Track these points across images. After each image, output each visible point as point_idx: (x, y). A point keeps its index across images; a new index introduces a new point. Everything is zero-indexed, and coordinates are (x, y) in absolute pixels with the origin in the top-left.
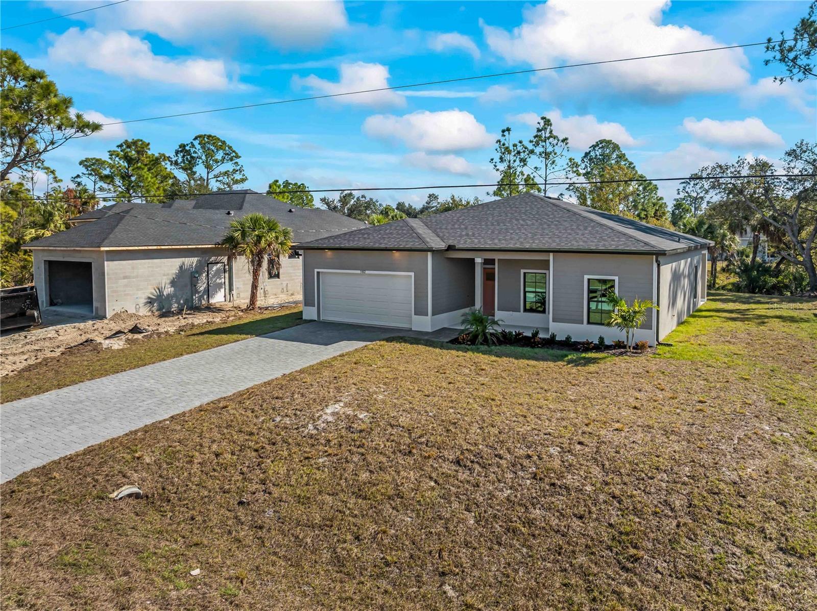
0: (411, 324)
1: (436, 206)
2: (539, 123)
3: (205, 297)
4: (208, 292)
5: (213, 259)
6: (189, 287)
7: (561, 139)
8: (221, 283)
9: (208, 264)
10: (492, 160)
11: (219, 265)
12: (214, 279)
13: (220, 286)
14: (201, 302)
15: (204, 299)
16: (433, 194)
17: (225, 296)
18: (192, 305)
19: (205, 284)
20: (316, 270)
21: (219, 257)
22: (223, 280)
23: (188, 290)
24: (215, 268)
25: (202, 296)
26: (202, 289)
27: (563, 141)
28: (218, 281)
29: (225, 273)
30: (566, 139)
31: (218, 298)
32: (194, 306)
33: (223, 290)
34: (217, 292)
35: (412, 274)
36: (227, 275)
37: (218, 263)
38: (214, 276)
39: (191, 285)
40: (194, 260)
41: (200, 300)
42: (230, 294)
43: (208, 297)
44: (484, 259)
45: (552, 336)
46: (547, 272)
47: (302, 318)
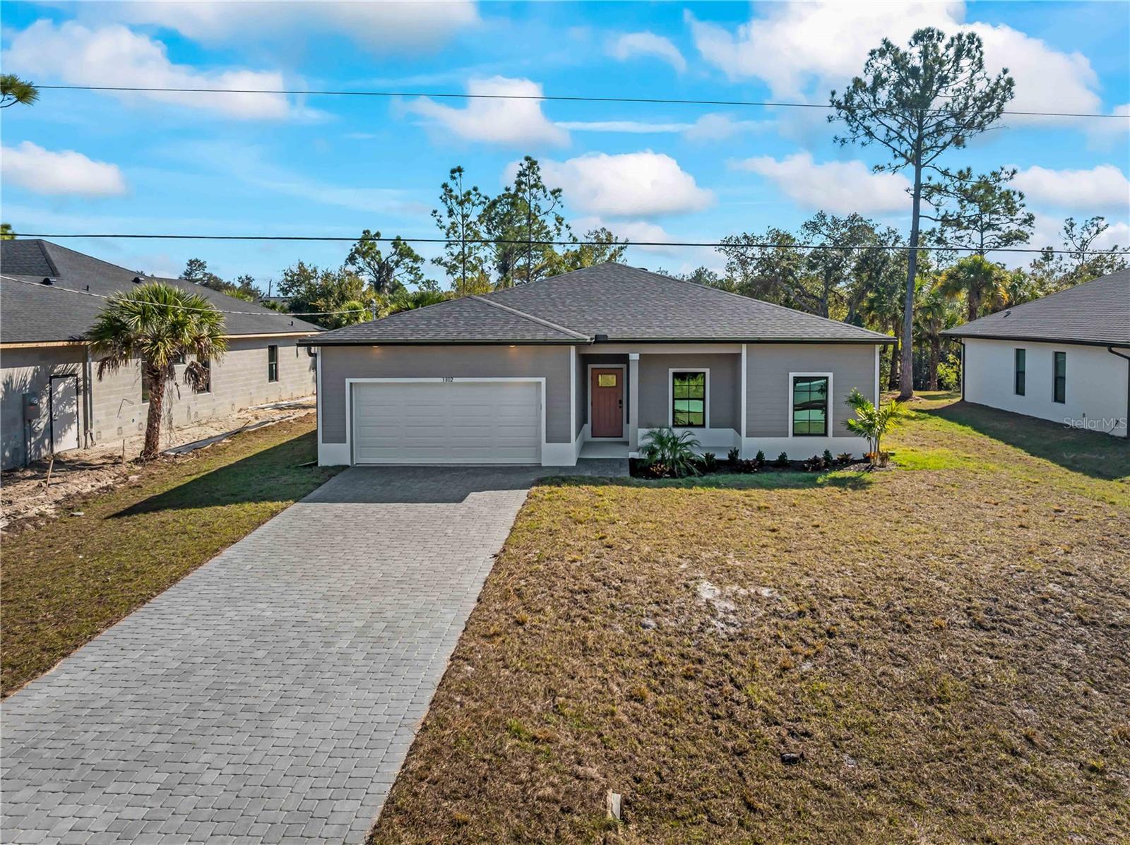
0: (541, 457)
1: (201, 279)
2: (521, 165)
3: (47, 441)
4: (51, 434)
5: (60, 368)
6: (20, 424)
7: (549, 189)
8: (73, 413)
9: (51, 378)
10: (435, 212)
11: (70, 380)
12: (61, 407)
13: (69, 419)
14: (40, 453)
15: (44, 446)
16: (197, 261)
17: (78, 439)
18: (25, 459)
19: (47, 418)
20: (348, 381)
21: (70, 365)
22: (75, 408)
23: (17, 430)
24: (61, 388)
25: (41, 441)
26: (42, 426)
27: (553, 193)
28: (68, 410)
29: (77, 395)
30: (559, 190)
31: (67, 444)
32: (29, 462)
33: (74, 427)
34: (65, 431)
35: (543, 380)
36: (81, 398)
37: (67, 376)
38: (60, 401)
39: (24, 419)
40: (29, 371)
41: (38, 449)
42: (85, 434)
43: (51, 442)
44: (640, 355)
45: (760, 455)
46: (707, 371)
47: (316, 464)
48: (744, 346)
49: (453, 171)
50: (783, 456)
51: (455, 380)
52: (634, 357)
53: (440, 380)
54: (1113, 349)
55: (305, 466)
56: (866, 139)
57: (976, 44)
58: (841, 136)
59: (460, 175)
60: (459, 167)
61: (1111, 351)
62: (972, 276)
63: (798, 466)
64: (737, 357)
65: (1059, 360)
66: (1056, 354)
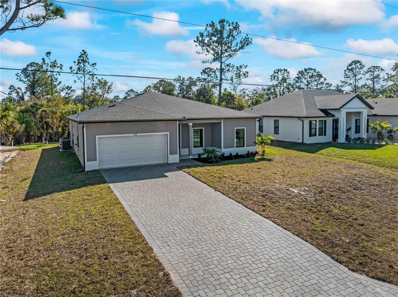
2: (80, 53)
35: (168, 133)
44: (193, 124)
45: (231, 154)
46: (203, 128)
47: (84, 170)
48: (222, 120)
49: (47, 53)
50: (237, 154)
51: (138, 134)
52: (191, 124)
53: (132, 135)
54: (300, 118)
55: (79, 171)
56: (207, 53)
57: (238, 26)
58: (199, 52)
59: (50, 55)
60: (49, 52)
61: (299, 119)
62: (229, 97)
63: (242, 156)
64: (220, 123)
65: (276, 122)
66: (275, 120)
